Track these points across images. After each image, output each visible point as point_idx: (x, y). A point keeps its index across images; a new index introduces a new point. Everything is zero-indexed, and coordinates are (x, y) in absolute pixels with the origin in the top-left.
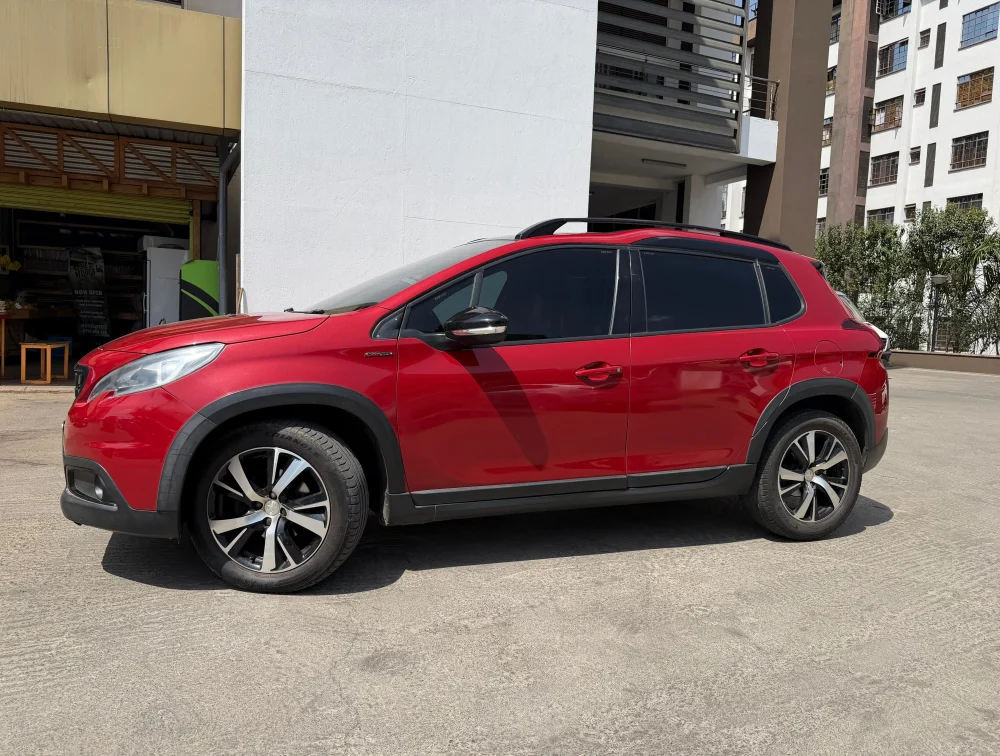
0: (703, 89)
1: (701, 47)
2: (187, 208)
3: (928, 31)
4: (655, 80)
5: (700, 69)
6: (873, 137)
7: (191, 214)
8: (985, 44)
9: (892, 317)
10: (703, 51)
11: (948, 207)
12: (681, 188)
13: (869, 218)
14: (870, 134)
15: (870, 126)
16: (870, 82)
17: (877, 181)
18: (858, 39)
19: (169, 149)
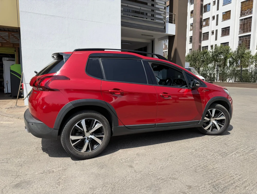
0: (157, 16)
1: (156, 5)
2: (14, 49)
3: (215, 1)
4: (145, 14)
5: (156, 11)
6: (203, 28)
7: (15, 51)
8: (228, 4)
9: (207, 73)
10: (157, 6)
11: (221, 46)
12: (153, 42)
13: (202, 49)
14: (202, 27)
15: (202, 25)
16: (201, 14)
17: (204, 39)
18: (198, 3)
19: (8, 33)
